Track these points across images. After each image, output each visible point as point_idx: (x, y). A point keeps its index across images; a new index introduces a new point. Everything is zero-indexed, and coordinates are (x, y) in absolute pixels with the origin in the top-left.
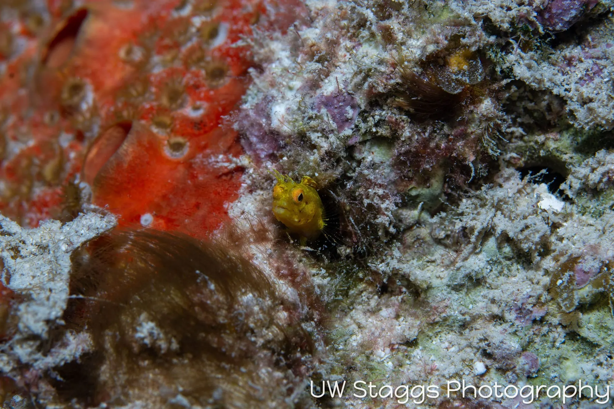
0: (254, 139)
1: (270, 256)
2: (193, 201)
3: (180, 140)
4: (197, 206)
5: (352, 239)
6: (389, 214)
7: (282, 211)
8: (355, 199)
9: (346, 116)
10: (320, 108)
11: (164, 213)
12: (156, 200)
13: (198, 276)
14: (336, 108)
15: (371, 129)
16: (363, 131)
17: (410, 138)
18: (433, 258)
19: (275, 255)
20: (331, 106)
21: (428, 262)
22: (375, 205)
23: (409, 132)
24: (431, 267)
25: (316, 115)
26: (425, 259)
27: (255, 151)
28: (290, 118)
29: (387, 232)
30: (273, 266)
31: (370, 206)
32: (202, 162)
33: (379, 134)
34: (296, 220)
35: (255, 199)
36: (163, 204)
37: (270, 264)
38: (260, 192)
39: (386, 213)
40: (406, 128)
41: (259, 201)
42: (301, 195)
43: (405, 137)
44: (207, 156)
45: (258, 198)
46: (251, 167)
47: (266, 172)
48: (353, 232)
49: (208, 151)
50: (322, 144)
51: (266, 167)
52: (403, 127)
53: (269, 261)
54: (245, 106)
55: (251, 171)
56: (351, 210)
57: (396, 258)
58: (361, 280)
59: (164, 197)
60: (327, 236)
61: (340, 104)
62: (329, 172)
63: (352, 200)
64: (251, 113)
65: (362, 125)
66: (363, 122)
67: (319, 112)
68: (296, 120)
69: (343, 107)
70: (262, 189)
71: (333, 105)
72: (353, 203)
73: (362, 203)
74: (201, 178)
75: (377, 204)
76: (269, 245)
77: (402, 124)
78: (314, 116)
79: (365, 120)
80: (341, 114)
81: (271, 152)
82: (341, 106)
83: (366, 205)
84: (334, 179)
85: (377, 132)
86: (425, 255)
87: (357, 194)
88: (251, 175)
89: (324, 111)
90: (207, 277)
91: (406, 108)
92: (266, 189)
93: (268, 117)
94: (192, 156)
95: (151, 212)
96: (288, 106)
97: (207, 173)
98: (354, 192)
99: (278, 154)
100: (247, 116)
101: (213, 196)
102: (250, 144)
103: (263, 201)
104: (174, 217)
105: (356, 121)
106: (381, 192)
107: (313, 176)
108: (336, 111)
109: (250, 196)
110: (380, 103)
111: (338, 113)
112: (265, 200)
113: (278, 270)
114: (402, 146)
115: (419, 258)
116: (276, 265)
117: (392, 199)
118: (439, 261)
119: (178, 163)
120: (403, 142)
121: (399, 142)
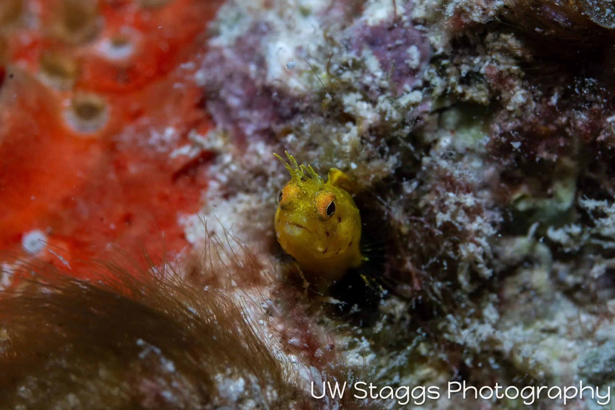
0: (234, 102)
1: (269, 312)
2: (120, 210)
3: (94, 99)
4: (128, 219)
5: (412, 286)
6: (483, 241)
7: (297, 232)
8: (418, 213)
9: (407, 65)
10: (360, 49)
11: (67, 231)
12: (52, 207)
13: (140, 349)
14: (390, 49)
15: (453, 88)
16: (438, 91)
17: (523, 107)
18: (553, 324)
19: (278, 310)
20: (380, 45)
21: (544, 331)
22: (457, 225)
23: (523, 95)
24: (550, 340)
25: (354, 60)
26: (539, 324)
27: (235, 122)
28: (302, 65)
29: (474, 276)
30: (276, 330)
31: (447, 227)
32: (135, 141)
33: (467, 98)
34: (320, 249)
35: (235, 210)
36: (65, 214)
37: (269, 326)
38: (242, 196)
39: (477, 239)
40: (517, 88)
41: (242, 214)
42: (333, 203)
43: (515, 103)
44: (145, 131)
45: (241, 208)
46: (228, 152)
47: (255, 161)
48: (414, 274)
49: (144, 121)
50: (362, 113)
51: (256, 153)
52: (512, 86)
53: (268, 321)
54: (215, 42)
55: (227, 159)
56: (411, 233)
57: (490, 322)
58: (423, 360)
59: (67, 202)
60: (368, 278)
61: (398, 42)
62: (375, 164)
63: (413, 215)
64: (228, 54)
65: (438, 82)
66: (439, 75)
67: (359, 54)
68: (315, 70)
69: (402, 48)
70: (247, 191)
71: (384, 43)
72: (416, 221)
73: (432, 220)
74: (133, 169)
75: (461, 224)
76: (266, 293)
77: (511, 81)
78: (350, 62)
79: (442, 73)
80: (400, 60)
81: (265, 125)
82: (398, 46)
83: (439, 224)
84: (385, 175)
85: (463, 95)
86: (539, 317)
87: (421, 204)
88: (227, 166)
89: (367, 52)
90: (158, 351)
91: (519, 53)
92: (255, 191)
93: (262, 63)
94: (115, 129)
95: (42, 227)
96: (298, 44)
97: (146, 160)
98: (417, 201)
99: (278, 128)
100: (222, 60)
101: (155, 201)
102: (227, 110)
103: (250, 214)
104: (85, 238)
105: (426, 74)
106: (469, 200)
107: (346, 170)
108: (389, 55)
109: (224, 203)
110: (472, 42)
111: (393, 58)
112: (254, 212)
113: (284, 337)
114: (507, 120)
115: (527, 324)
116: (280, 327)
117: (488, 215)
118: (563, 330)
119: (91, 141)
120: (510, 112)
121: (502, 112)
